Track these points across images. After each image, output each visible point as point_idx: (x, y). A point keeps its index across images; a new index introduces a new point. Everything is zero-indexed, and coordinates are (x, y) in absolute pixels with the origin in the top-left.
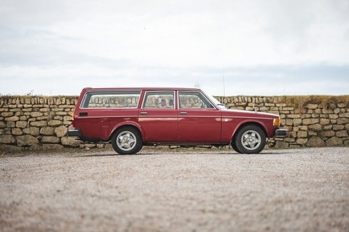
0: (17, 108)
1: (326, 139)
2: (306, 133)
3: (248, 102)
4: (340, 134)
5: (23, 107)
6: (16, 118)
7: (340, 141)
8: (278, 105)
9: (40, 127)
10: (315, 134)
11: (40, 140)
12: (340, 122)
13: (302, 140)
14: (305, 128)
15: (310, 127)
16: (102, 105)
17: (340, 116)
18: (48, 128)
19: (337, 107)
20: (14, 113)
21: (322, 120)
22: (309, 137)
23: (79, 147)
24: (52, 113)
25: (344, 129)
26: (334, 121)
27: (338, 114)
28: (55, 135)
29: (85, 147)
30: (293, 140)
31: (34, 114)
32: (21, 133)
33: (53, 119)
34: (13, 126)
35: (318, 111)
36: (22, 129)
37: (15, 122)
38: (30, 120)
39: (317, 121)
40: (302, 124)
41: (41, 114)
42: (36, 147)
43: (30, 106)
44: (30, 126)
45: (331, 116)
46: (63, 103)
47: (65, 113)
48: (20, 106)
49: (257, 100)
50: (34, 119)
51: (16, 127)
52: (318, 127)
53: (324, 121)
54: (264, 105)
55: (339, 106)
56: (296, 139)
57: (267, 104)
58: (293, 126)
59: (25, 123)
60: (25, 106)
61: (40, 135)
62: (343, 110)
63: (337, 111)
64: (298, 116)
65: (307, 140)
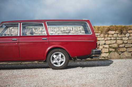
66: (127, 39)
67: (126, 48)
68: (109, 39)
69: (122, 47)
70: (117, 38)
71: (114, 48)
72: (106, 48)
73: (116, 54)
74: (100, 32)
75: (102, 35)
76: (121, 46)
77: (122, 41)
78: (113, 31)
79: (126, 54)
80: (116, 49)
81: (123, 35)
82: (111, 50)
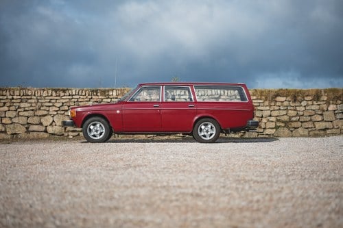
0: (7, 99)
1: (292, 129)
2: (274, 124)
3: (221, 95)
4: (306, 125)
5: (13, 99)
6: (6, 108)
7: (306, 132)
9: (28, 117)
10: (283, 125)
11: (27, 128)
12: (306, 114)
13: (270, 130)
14: (273, 119)
15: (279, 118)
16: (85, 97)
17: (307, 108)
18: (36, 118)
19: (304, 100)
20: (5, 103)
21: (290, 111)
22: (277, 128)
23: (63, 135)
24: (39, 104)
25: (311, 120)
26: (301, 113)
27: (305, 106)
28: (41, 124)
29: (68, 135)
30: (262, 130)
31: (22, 105)
32: (10, 122)
33: (40, 109)
34: (3, 115)
35: (286, 103)
36: (11, 118)
37: (6, 111)
38: (19, 110)
39: (284, 112)
40: (270, 116)
41: (29, 105)
42: (23, 135)
43: (19, 97)
44: (19, 116)
45: (298, 108)
46: (50, 95)
47: (51, 104)
48: (11, 97)
49: (229, 93)
50: (22, 110)
51: (5, 117)
52: (286, 118)
53: (292, 113)
54: (236, 98)
55: (306, 98)
56: (265, 129)
58: (262, 117)
59: (14, 113)
60: (15, 97)
61: (28, 123)
62: (310, 103)
63: (304, 103)
64: (268, 108)
65: (275, 130)
66: (304, 109)
67: (302, 122)
68: (276, 108)
69: (296, 121)
70: (289, 108)
71: (283, 122)
72: (272, 121)
73: (286, 131)
74: (263, 97)
75: (267, 103)
76: (294, 119)
77: (296, 112)
78: (283, 96)
79: (300, 131)
80: (287, 124)
81: (297, 104)
82: (278, 124)
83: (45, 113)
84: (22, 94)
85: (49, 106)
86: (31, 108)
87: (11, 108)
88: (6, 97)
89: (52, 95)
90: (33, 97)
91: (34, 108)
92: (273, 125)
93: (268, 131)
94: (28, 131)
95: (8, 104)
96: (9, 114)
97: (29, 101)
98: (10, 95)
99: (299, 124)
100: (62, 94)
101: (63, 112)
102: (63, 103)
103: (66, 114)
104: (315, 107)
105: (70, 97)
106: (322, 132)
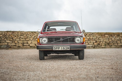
0: (16, 35)
1: (110, 46)
3: (87, 34)
4: (115, 44)
5: (18, 35)
6: (16, 38)
7: (115, 46)
8: (96, 35)
9: (23, 41)
10: (107, 44)
11: (23, 44)
12: (115, 40)
15: (106, 42)
18: (26, 41)
19: (114, 36)
20: (15, 36)
22: (105, 45)
24: (27, 37)
25: (116, 43)
26: (113, 40)
27: (115, 38)
28: (27, 43)
30: (100, 46)
31: (21, 37)
32: (17, 42)
33: (27, 38)
34: (15, 40)
35: (108, 37)
36: (18, 41)
37: (16, 39)
38: (20, 38)
39: (108, 40)
40: (103, 41)
41: (23, 37)
42: (22, 47)
43: (20, 34)
44: (20, 40)
47: (31, 37)
48: (17, 34)
50: (21, 38)
51: (16, 41)
52: (108, 42)
53: (110, 40)
56: (101, 45)
57: (92, 35)
58: (100, 41)
59: (19, 40)
60: (19, 34)
61: (23, 43)
63: (114, 37)
64: (102, 38)
83: (29, 39)
84: (21, 33)
85: (30, 37)
86: (24, 38)
87: (18, 38)
88: (16, 34)
89: (31, 34)
90: (25, 34)
91: (25, 38)
92: (104, 44)
93: (102, 46)
94: (23, 46)
95: (17, 37)
96: (17, 40)
97: (24, 35)
98: (17, 33)
99: (113, 44)
100: (34, 33)
101: (35, 39)
102: (35, 36)
103: (36, 40)
104: (118, 38)
105: (37, 34)
106: (120, 47)
